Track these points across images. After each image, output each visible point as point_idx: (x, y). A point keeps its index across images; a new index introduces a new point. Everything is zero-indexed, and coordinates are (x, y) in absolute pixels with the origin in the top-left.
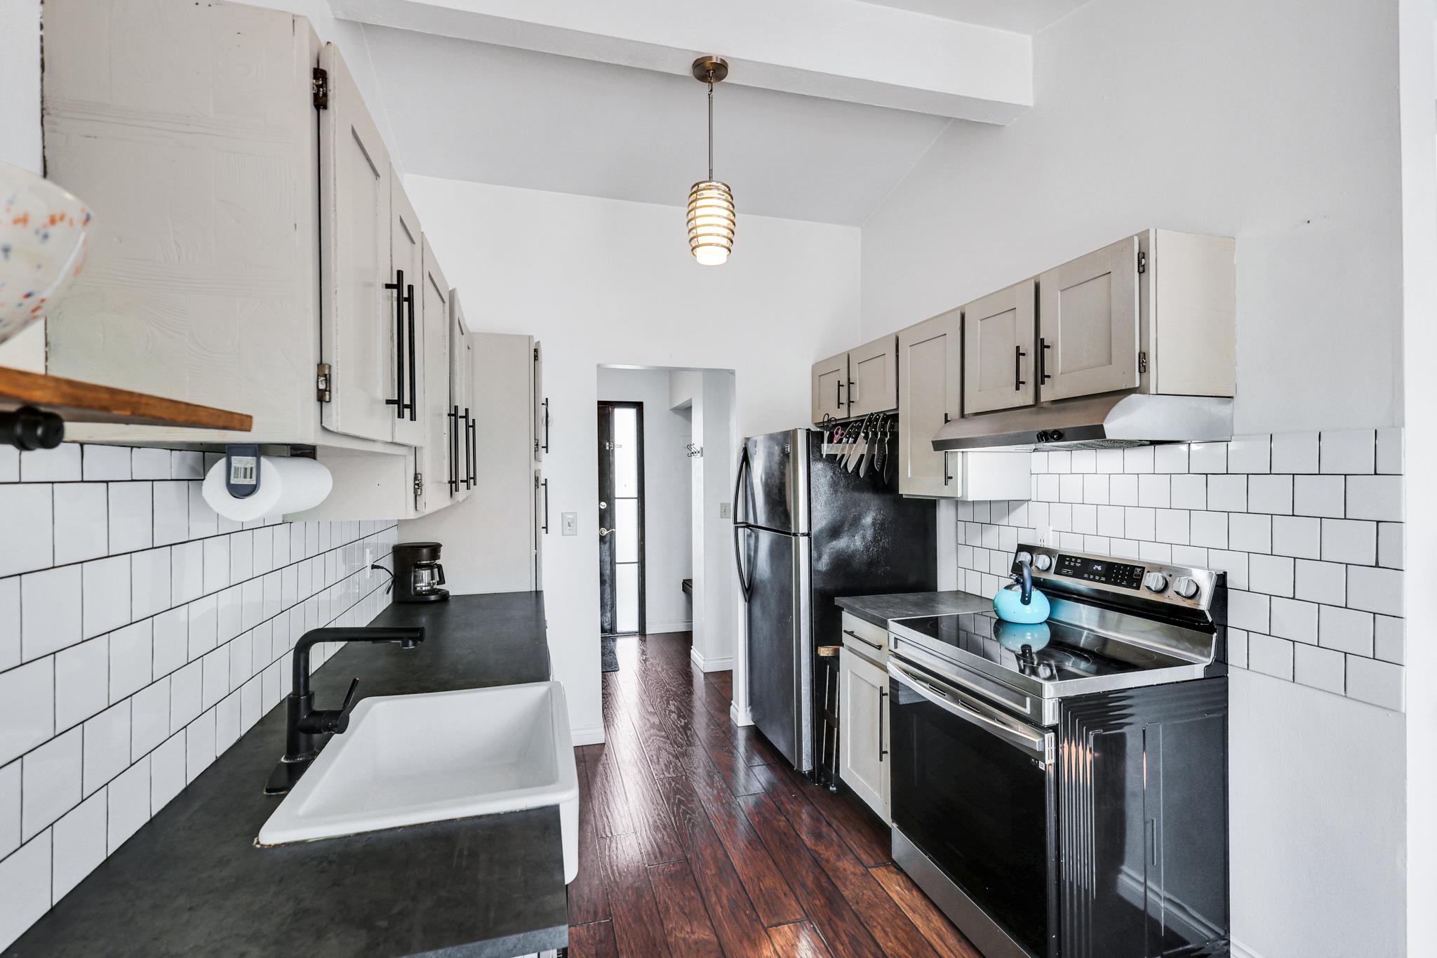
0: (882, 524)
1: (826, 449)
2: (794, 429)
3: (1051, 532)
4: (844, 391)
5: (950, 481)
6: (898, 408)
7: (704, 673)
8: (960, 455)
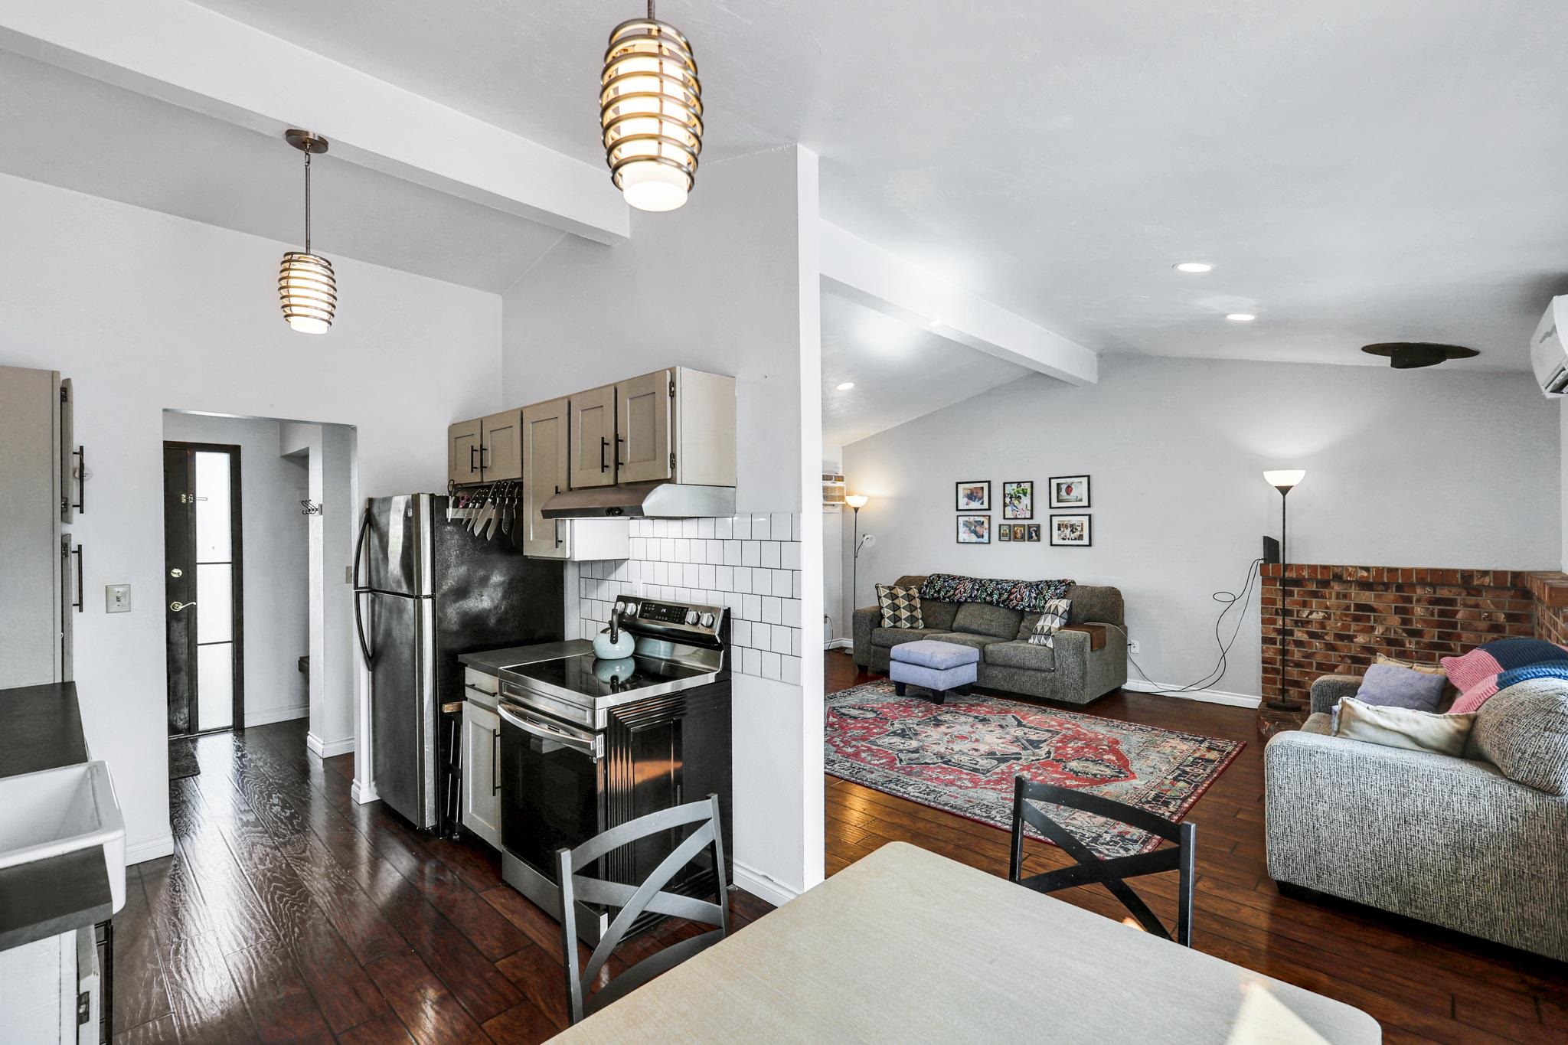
0: (509, 584)
1: (451, 513)
2: (416, 493)
3: (642, 585)
4: (477, 455)
5: (560, 545)
6: (522, 478)
7: (324, 760)
8: (568, 522)
